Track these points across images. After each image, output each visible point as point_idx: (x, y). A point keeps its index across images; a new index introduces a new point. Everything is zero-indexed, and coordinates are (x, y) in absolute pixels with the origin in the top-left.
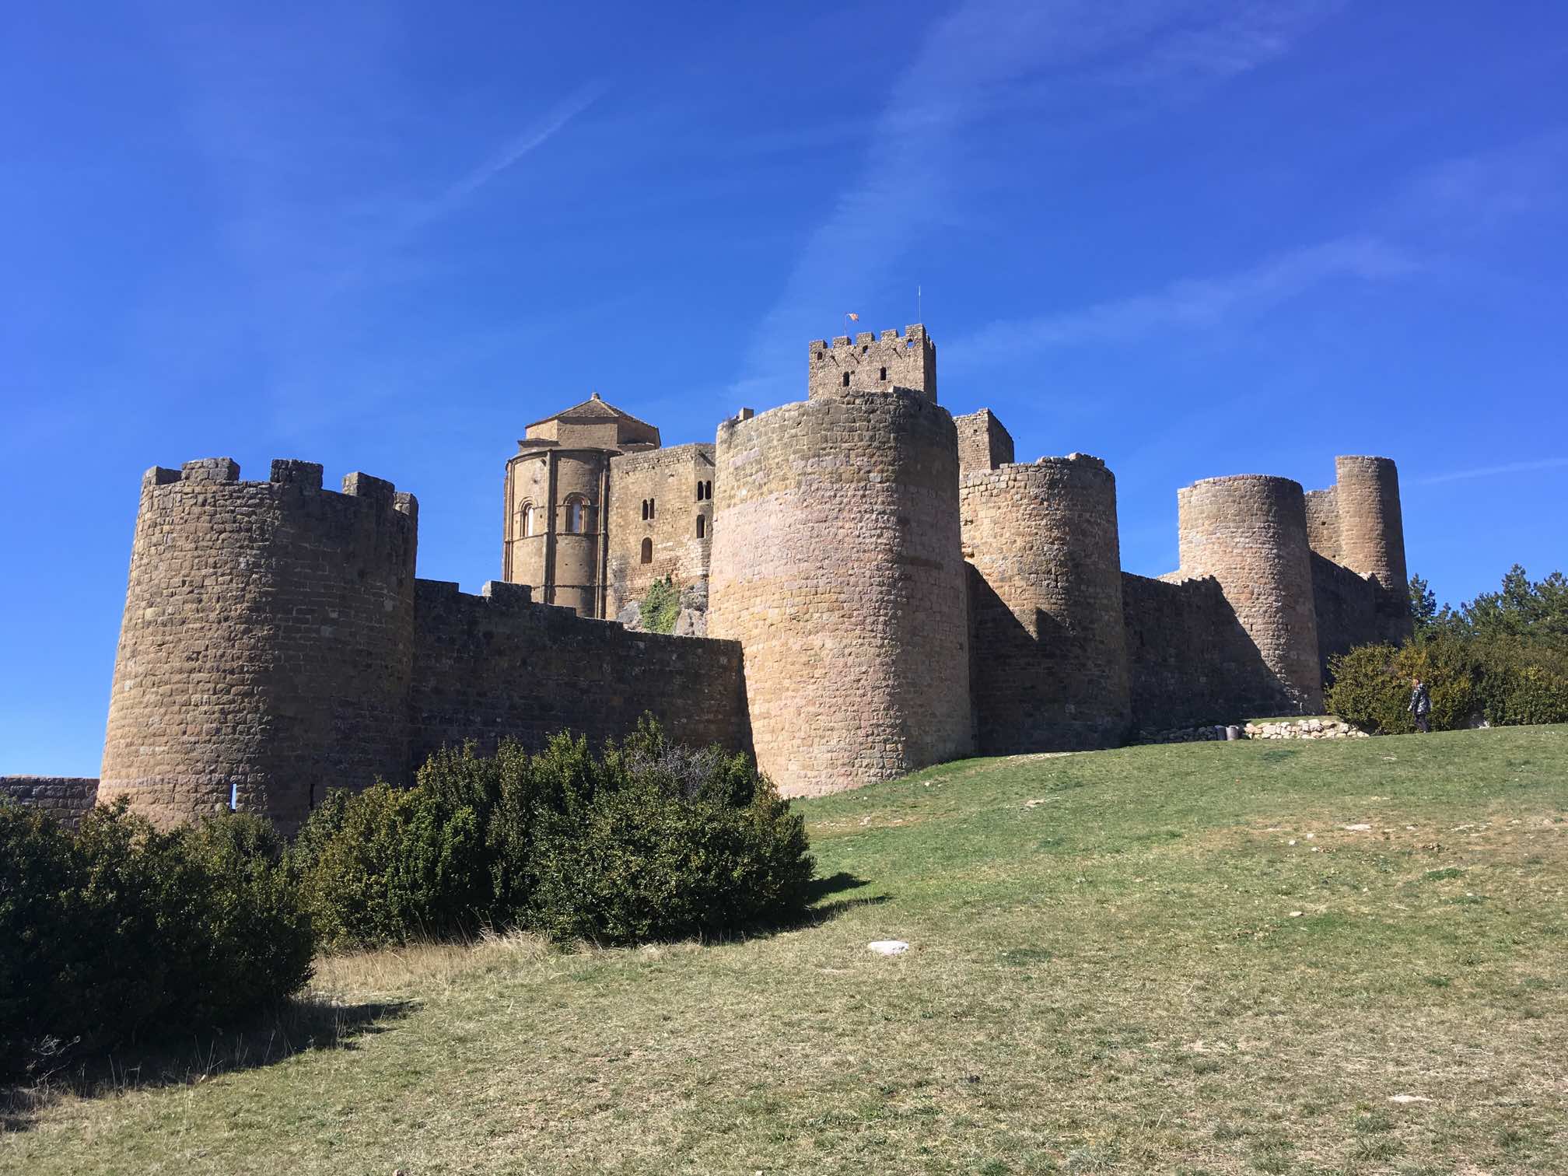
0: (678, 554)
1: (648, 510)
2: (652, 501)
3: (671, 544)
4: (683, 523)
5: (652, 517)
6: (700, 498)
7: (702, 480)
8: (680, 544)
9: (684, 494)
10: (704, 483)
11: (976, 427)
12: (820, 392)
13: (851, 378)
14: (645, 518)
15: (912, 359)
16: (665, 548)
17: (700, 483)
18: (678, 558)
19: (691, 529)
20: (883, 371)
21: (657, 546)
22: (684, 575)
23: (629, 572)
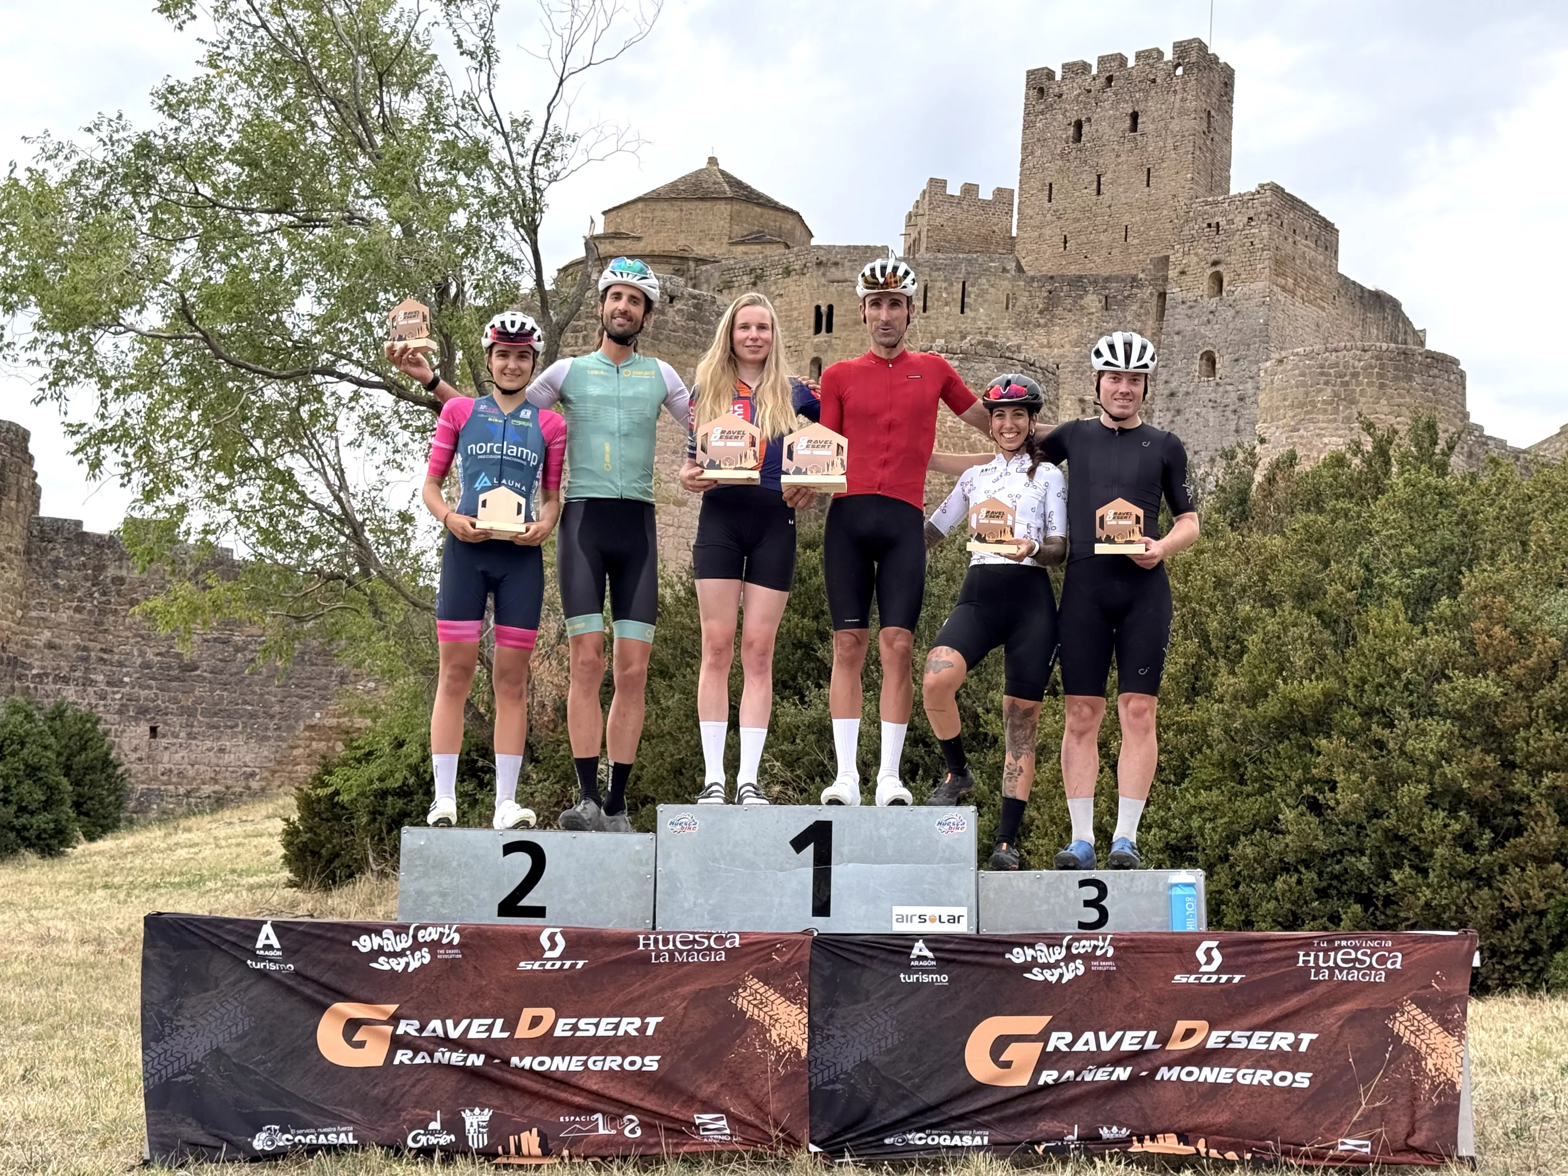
6: (818, 330)
7: (820, 302)
10: (824, 309)
11: (1251, 213)
12: (1038, 153)
13: (1085, 129)
15: (1179, 97)
17: (818, 308)
20: (1135, 116)
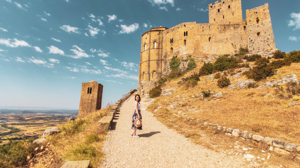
0: (179, 50)
1: (172, 41)
2: (173, 39)
3: (177, 48)
4: (180, 42)
5: (173, 42)
6: (185, 36)
7: (185, 31)
8: (180, 47)
9: (180, 35)
13: (220, 10)
14: (171, 43)
16: (176, 49)
18: (179, 51)
19: (183, 43)
20: (229, 6)
21: (174, 49)
22: (181, 55)
23: (167, 56)
